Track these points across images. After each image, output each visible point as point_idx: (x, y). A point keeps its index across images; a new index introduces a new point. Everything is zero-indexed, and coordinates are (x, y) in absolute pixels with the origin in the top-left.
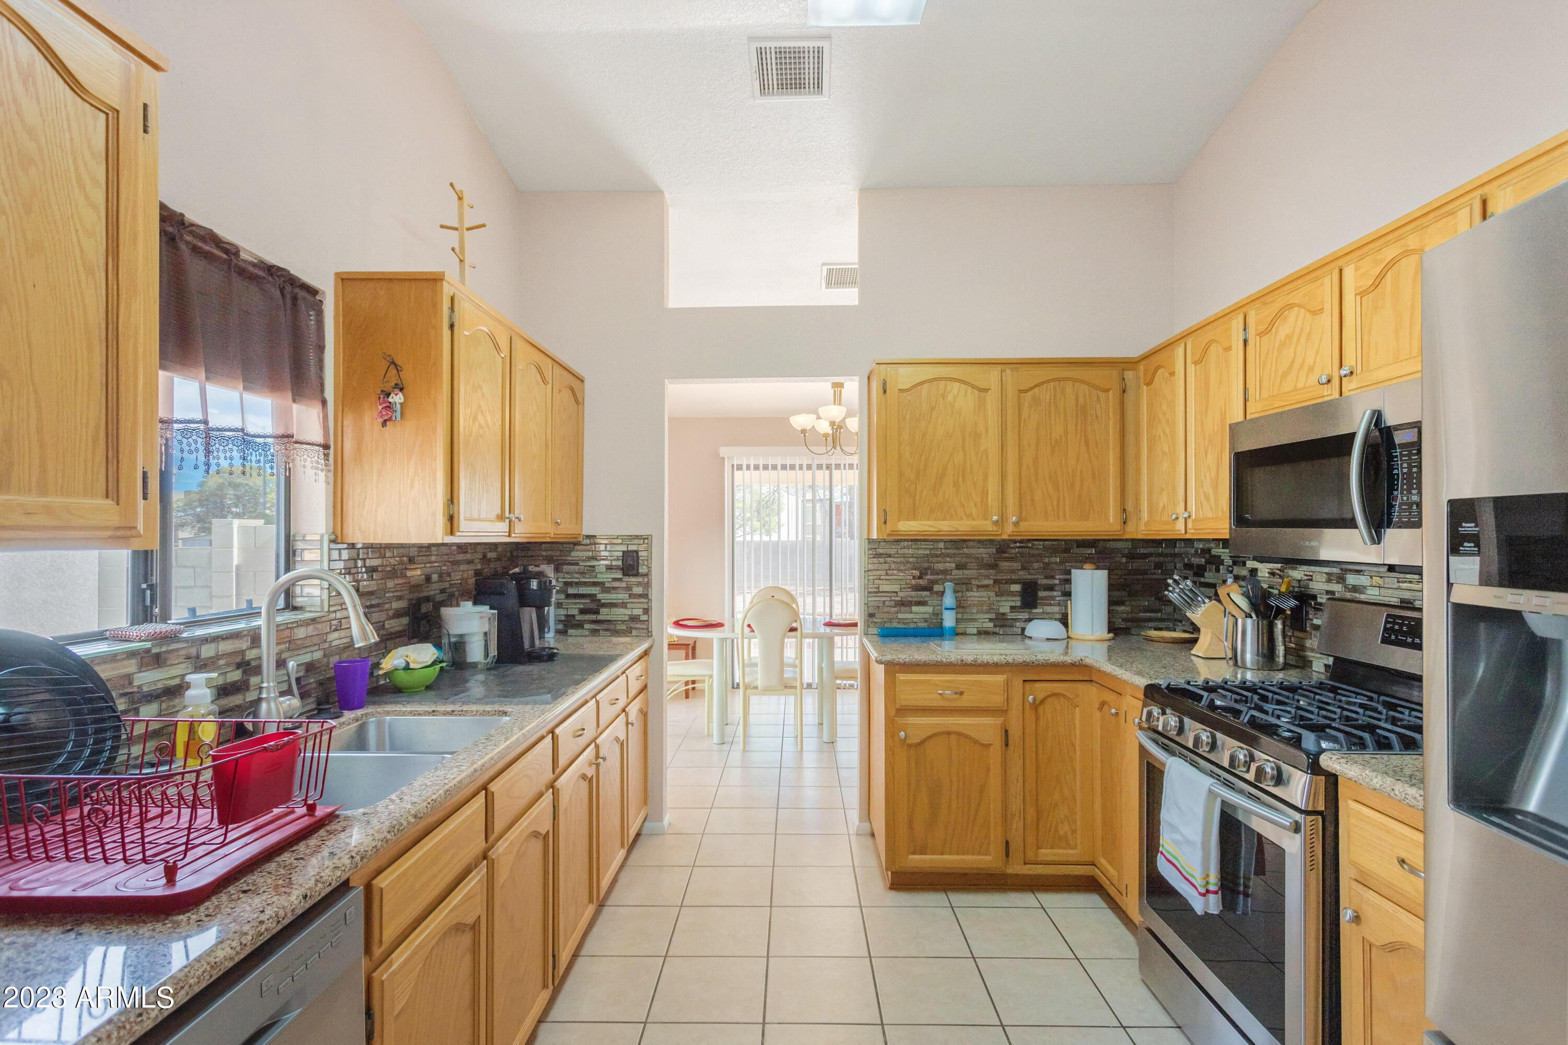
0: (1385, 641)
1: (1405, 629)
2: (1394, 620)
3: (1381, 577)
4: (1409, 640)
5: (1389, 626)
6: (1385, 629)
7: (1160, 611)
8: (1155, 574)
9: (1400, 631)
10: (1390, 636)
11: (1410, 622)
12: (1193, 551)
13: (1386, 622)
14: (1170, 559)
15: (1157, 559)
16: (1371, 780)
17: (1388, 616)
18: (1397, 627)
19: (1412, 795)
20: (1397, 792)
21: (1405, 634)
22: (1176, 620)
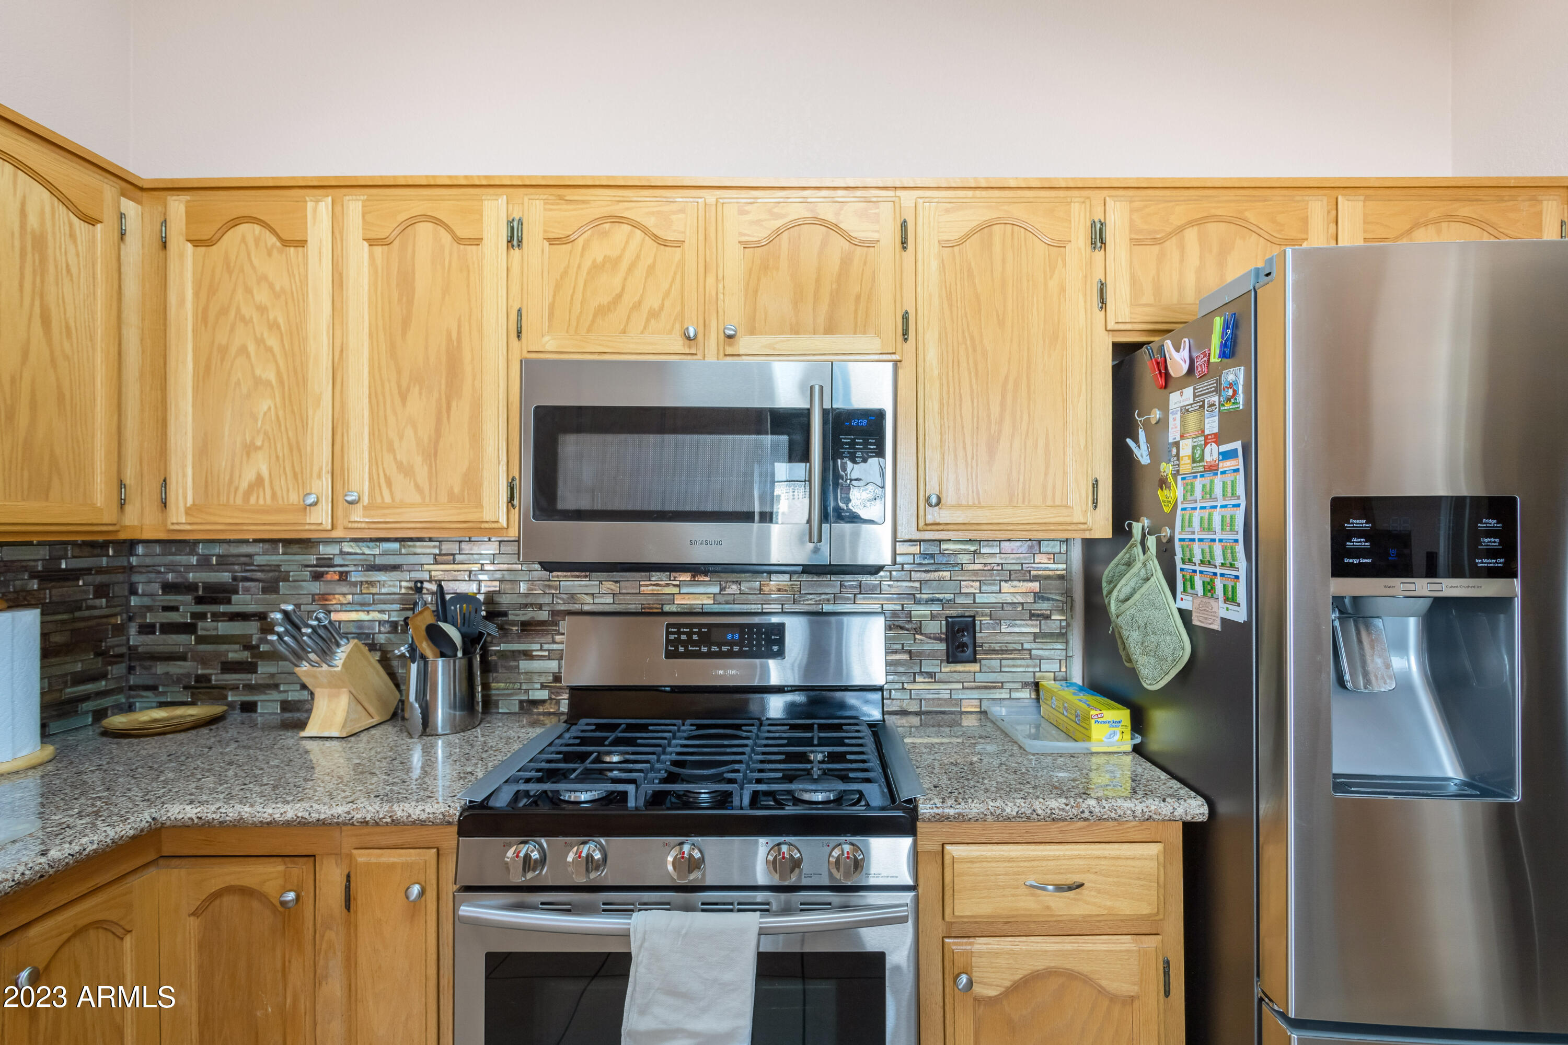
0: (669, 655)
1: (695, 637)
2: (679, 629)
3: (616, 582)
4: (704, 649)
5: (672, 637)
6: (668, 642)
7: (104, 676)
8: (94, 608)
9: (690, 641)
10: (677, 649)
11: (700, 630)
12: (194, 560)
13: (668, 633)
14: (120, 577)
15: (99, 579)
16: (1003, 810)
17: (668, 626)
18: (684, 637)
19: (1058, 808)
20: (1040, 812)
21: (694, 644)
22: (131, 688)
